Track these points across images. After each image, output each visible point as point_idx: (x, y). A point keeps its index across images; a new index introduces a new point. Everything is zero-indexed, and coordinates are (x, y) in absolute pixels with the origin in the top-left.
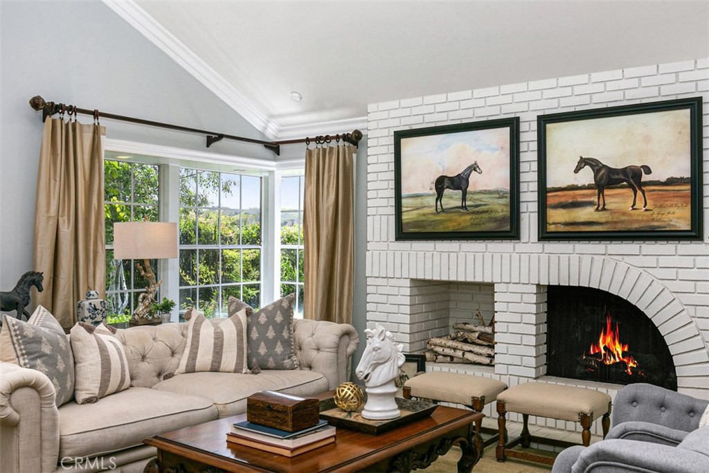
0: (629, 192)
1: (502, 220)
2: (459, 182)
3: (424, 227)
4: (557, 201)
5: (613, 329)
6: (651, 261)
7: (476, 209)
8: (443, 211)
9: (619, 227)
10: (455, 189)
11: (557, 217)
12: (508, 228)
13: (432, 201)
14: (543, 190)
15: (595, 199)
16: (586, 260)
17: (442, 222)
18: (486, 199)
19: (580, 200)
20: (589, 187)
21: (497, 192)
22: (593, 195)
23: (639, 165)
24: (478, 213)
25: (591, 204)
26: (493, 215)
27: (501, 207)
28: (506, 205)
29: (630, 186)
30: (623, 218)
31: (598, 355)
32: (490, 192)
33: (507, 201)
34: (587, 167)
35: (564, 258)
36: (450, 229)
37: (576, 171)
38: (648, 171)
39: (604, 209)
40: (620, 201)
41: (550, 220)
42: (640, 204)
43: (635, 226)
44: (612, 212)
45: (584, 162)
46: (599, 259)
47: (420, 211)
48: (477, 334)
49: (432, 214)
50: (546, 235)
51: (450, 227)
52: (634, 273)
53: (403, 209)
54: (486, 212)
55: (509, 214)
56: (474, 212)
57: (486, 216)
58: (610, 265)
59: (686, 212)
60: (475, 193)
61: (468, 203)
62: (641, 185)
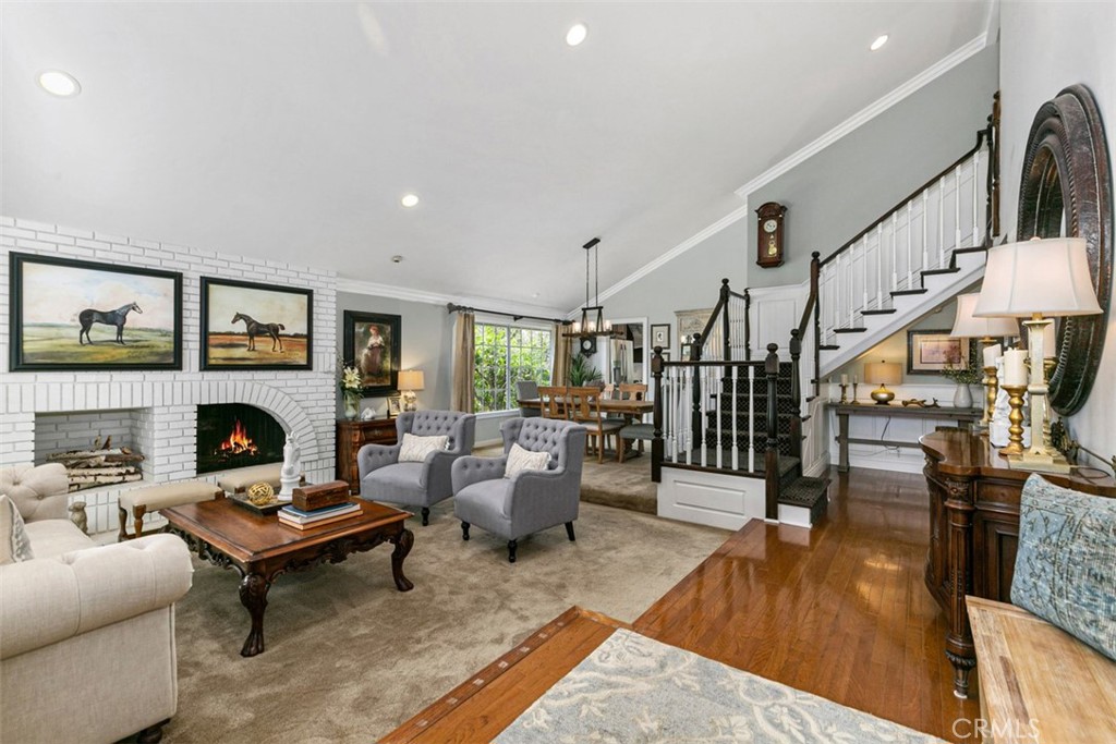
0: (271, 339)
1: (166, 354)
2: (115, 318)
3: (61, 358)
4: (217, 342)
5: (241, 430)
6: (281, 384)
7: (135, 344)
8: (91, 343)
9: (264, 362)
10: (107, 323)
11: (216, 354)
12: (172, 361)
13: (76, 333)
14: (205, 333)
15: (247, 343)
16: (240, 385)
17: (89, 354)
18: (146, 336)
19: (236, 342)
20: (243, 334)
21: (159, 331)
22: (246, 340)
23: (277, 323)
24: (137, 347)
25: (244, 346)
26: (155, 350)
27: (166, 344)
28: (169, 342)
29: (271, 336)
30: (267, 356)
32: (152, 330)
33: (172, 339)
34: (242, 321)
35: (222, 385)
36: (101, 361)
37: (234, 322)
38: (283, 328)
39: (253, 350)
40: (264, 345)
41: (211, 356)
42: (277, 348)
43: (274, 362)
44: (260, 352)
45: (239, 317)
46: (249, 385)
47: (55, 342)
48: (103, 458)
49: (75, 345)
50: (206, 366)
51: (101, 359)
52: (273, 391)
53: (25, 338)
54: (148, 347)
55: (172, 350)
56: (132, 347)
57: (147, 350)
58: (257, 387)
59: (305, 354)
60: (133, 329)
61: (124, 338)
62: (279, 336)
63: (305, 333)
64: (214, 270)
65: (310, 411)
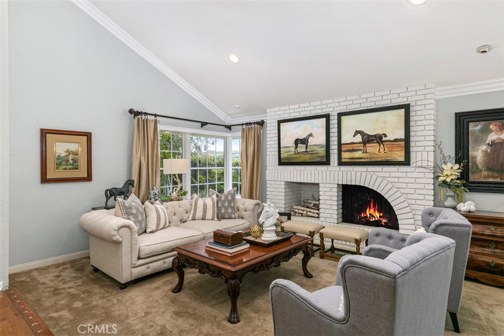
0: (377, 145)
1: (322, 157)
2: (304, 141)
3: (290, 160)
4: (346, 149)
6: (387, 175)
7: (312, 153)
8: (298, 153)
9: (373, 160)
10: (302, 144)
11: (346, 156)
12: (325, 160)
13: (293, 149)
14: (340, 145)
15: (362, 148)
16: (359, 174)
17: (297, 158)
18: (315, 148)
19: (356, 148)
20: (360, 143)
21: (320, 145)
22: (362, 146)
23: (382, 133)
24: (312, 154)
25: (360, 150)
26: (319, 155)
27: (322, 152)
28: (324, 151)
29: (378, 142)
30: (374, 156)
31: (367, 217)
32: (317, 145)
33: (325, 149)
34: (359, 135)
35: (349, 173)
36: (301, 161)
37: (354, 136)
38: (386, 136)
39: (366, 152)
40: (373, 149)
41: (343, 157)
42: (382, 150)
43: (379, 160)
44: (370, 153)
45: (357, 132)
46: (364, 174)
47: (288, 153)
48: (312, 205)
49: (293, 154)
50: (341, 163)
51: (301, 160)
52: (379, 180)
53: (281, 152)
54: (316, 154)
55: (325, 154)
56: (311, 154)
57: (316, 155)
58: (369, 176)
59: (403, 153)
60: (311, 146)
61: (308, 150)
62: (382, 142)
63: (403, 137)
64: (345, 107)
65: (409, 196)
